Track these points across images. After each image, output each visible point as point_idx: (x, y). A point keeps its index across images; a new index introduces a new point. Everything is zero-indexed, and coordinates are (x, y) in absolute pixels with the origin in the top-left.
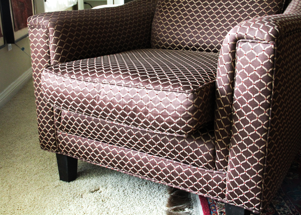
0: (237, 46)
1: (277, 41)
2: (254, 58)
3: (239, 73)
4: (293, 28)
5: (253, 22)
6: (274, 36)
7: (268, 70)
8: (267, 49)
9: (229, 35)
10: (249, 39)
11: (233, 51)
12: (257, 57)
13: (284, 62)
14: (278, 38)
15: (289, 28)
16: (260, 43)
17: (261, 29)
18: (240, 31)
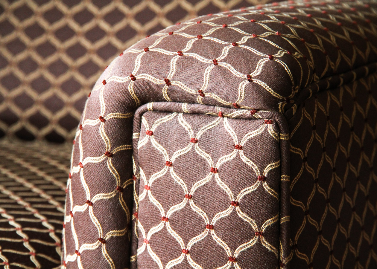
0: (135, 127)
1: (287, 108)
2: (205, 175)
3: (149, 238)
4: (358, 56)
5: (193, 34)
6: (272, 92)
7: (260, 225)
8: (250, 140)
9: (105, 83)
10: (181, 101)
11: (122, 148)
12: (214, 170)
13: (321, 190)
14: (291, 96)
15: (340, 55)
16: (222, 115)
17: (224, 61)
18: (144, 68)
